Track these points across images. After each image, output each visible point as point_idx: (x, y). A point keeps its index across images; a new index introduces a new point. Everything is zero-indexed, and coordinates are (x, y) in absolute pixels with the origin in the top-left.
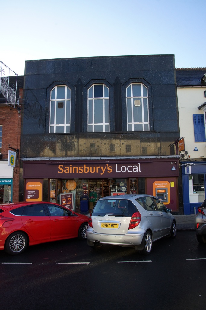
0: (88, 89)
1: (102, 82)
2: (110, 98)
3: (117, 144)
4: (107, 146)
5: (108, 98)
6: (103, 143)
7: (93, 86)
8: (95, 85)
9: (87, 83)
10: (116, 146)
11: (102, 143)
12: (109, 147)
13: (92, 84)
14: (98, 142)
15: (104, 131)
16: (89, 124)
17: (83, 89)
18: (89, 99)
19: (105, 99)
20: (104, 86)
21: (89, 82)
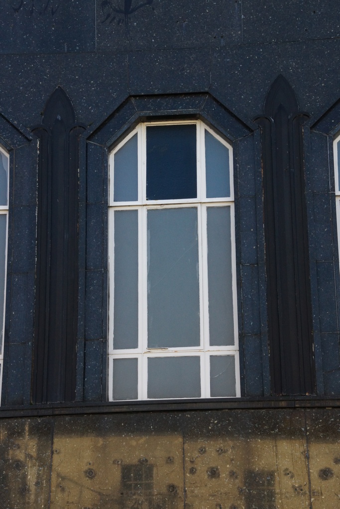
0: (111, 148)
1: (191, 111)
2: (236, 202)
3: (287, 473)
4: (228, 485)
5: (227, 201)
6: (202, 468)
7: (141, 131)
8: (148, 128)
9: (106, 115)
10: (284, 485)
11: (192, 471)
12: (241, 491)
13: (133, 119)
14: (170, 460)
15: (206, 393)
16: (115, 354)
17: (82, 152)
18: (115, 205)
19: (208, 208)
20: (201, 129)
21: (118, 110)
